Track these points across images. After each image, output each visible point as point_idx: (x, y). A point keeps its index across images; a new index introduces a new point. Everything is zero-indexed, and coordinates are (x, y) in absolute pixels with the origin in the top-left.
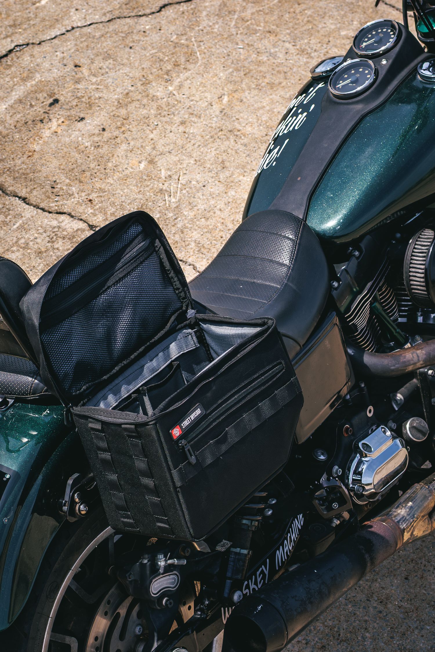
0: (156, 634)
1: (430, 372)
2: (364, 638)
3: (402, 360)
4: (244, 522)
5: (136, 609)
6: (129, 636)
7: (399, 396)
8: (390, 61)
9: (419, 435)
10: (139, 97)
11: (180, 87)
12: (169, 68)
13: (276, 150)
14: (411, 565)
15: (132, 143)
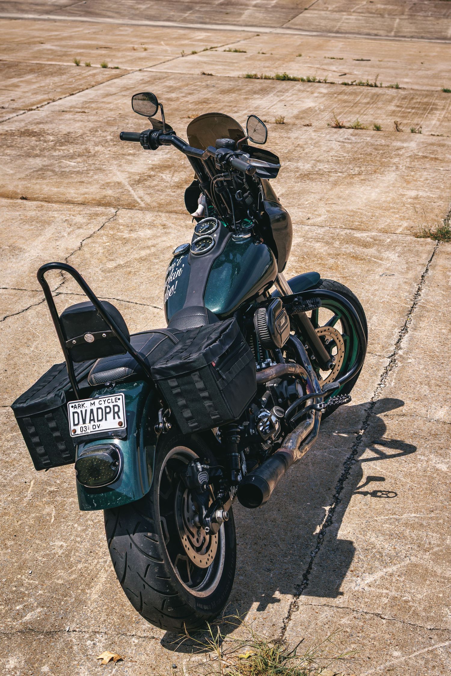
0: (203, 507)
1: (275, 385)
2: (273, 536)
3: (266, 373)
4: (233, 438)
5: (190, 497)
6: (190, 511)
7: (264, 399)
8: (218, 234)
9: (281, 414)
10: (17, 355)
11: (37, 348)
12: (25, 341)
13: (173, 287)
14: (278, 505)
15: (25, 374)
